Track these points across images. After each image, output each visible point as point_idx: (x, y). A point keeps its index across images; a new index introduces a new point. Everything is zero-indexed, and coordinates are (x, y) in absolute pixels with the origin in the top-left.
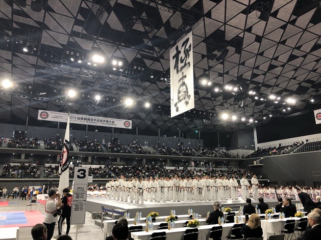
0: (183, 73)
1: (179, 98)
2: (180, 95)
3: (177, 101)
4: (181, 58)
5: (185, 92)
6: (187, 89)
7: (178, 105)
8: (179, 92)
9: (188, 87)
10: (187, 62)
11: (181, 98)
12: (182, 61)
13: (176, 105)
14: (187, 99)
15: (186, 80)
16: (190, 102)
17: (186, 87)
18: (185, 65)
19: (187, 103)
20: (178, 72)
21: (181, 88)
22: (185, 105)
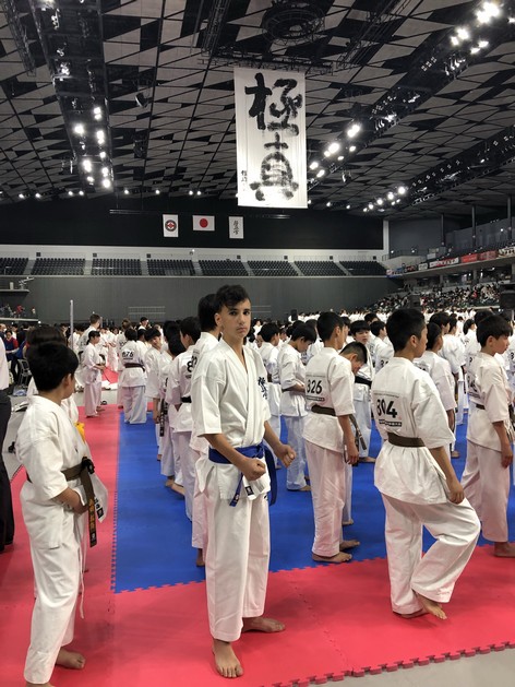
0: (278, 137)
1: (265, 177)
2: (267, 173)
3: (259, 179)
4: (273, 106)
5: (283, 173)
6: (289, 169)
7: (263, 189)
8: (266, 167)
9: (292, 166)
10: (289, 122)
11: (271, 179)
12: (275, 113)
13: (255, 186)
14: (289, 188)
15: (285, 152)
16: (295, 193)
17: (288, 165)
18: (284, 125)
19: (289, 195)
20: (261, 125)
21: (272, 162)
22: (282, 195)
